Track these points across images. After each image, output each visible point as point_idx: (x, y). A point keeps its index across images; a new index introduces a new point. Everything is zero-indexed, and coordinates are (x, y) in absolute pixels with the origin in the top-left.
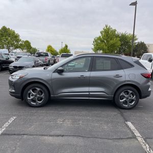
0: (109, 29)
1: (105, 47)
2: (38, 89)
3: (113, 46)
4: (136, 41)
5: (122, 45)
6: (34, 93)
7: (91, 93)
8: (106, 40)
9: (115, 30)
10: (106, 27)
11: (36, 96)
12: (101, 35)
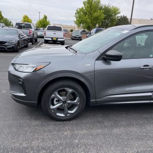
2: (70, 90)
3: (97, 19)
4: (118, 15)
5: (105, 19)
6: (61, 98)
11: (65, 102)
12: (83, 6)
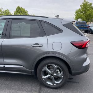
0: (87, 3)
1: (83, 17)
7: (6, 66)
8: (84, 11)
9: (91, 4)
10: (85, 2)
